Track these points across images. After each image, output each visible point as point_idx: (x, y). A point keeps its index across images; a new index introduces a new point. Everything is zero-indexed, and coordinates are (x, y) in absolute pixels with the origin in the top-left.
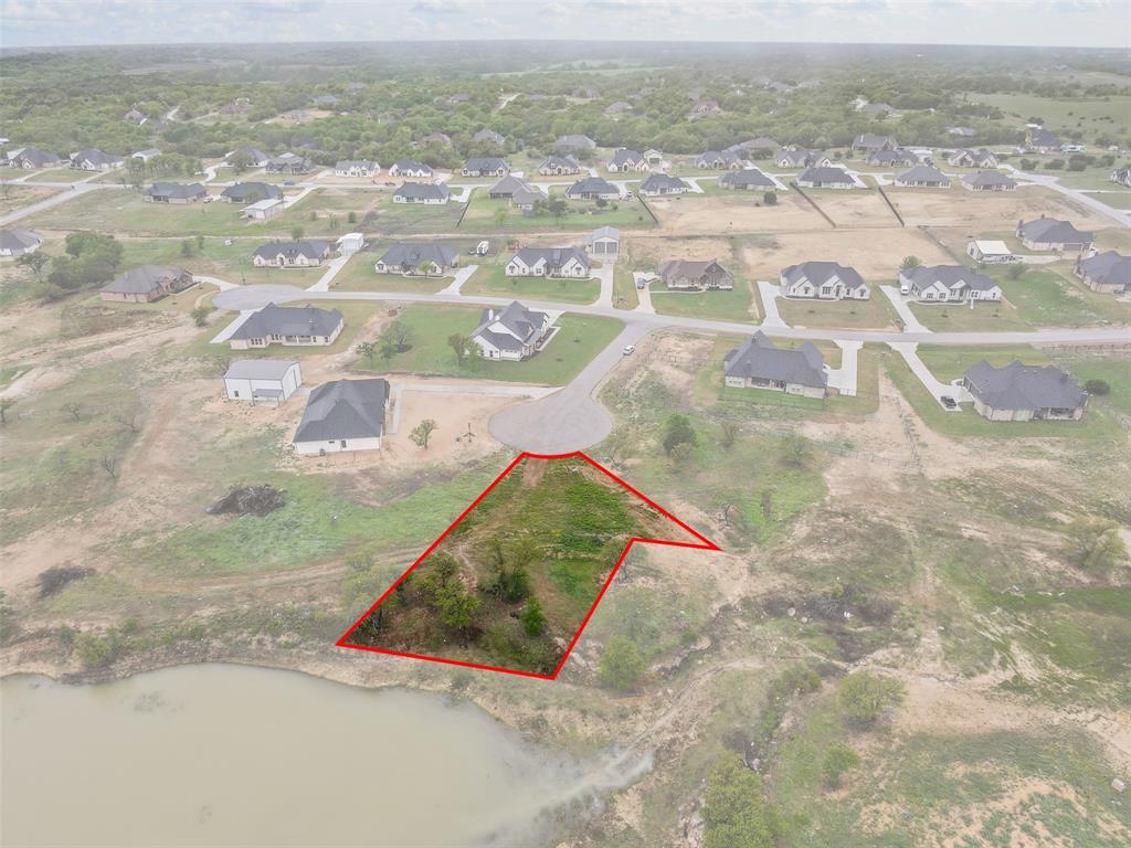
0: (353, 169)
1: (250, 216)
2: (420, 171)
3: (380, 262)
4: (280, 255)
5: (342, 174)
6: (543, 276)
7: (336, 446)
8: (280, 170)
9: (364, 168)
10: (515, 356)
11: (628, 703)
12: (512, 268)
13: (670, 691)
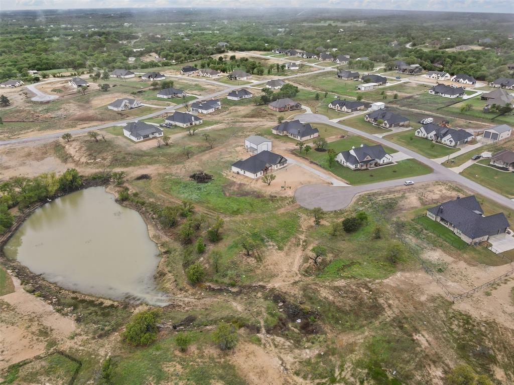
0: (434, 75)
1: (359, 89)
2: (467, 80)
3: (367, 116)
4: (338, 105)
5: (428, 77)
6: (432, 140)
7: (242, 172)
8: (403, 71)
9: (439, 75)
10: (352, 167)
11: (188, 287)
12: (419, 132)
13: (203, 294)
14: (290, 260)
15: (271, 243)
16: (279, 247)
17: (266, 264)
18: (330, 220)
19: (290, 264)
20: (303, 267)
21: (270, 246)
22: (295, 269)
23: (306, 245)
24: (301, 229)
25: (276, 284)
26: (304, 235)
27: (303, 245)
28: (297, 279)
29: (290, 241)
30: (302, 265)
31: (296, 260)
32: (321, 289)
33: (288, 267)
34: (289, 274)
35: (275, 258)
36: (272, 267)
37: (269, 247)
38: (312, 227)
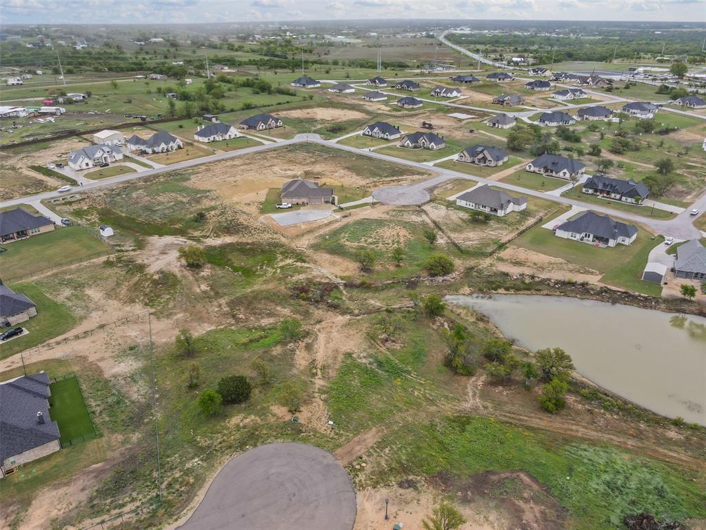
14: (331, 345)
15: (364, 361)
16: (351, 356)
17: (360, 334)
18: (272, 420)
19: (330, 340)
20: (312, 339)
21: (365, 357)
22: (322, 337)
23: (311, 369)
24: (323, 397)
25: (341, 319)
26: (317, 386)
27: (316, 369)
28: (318, 326)
29: (337, 370)
30: (313, 340)
31: (322, 347)
32: (289, 314)
33: (331, 337)
34: (328, 330)
35: (352, 343)
36: (352, 332)
37: (365, 355)
38: (305, 402)
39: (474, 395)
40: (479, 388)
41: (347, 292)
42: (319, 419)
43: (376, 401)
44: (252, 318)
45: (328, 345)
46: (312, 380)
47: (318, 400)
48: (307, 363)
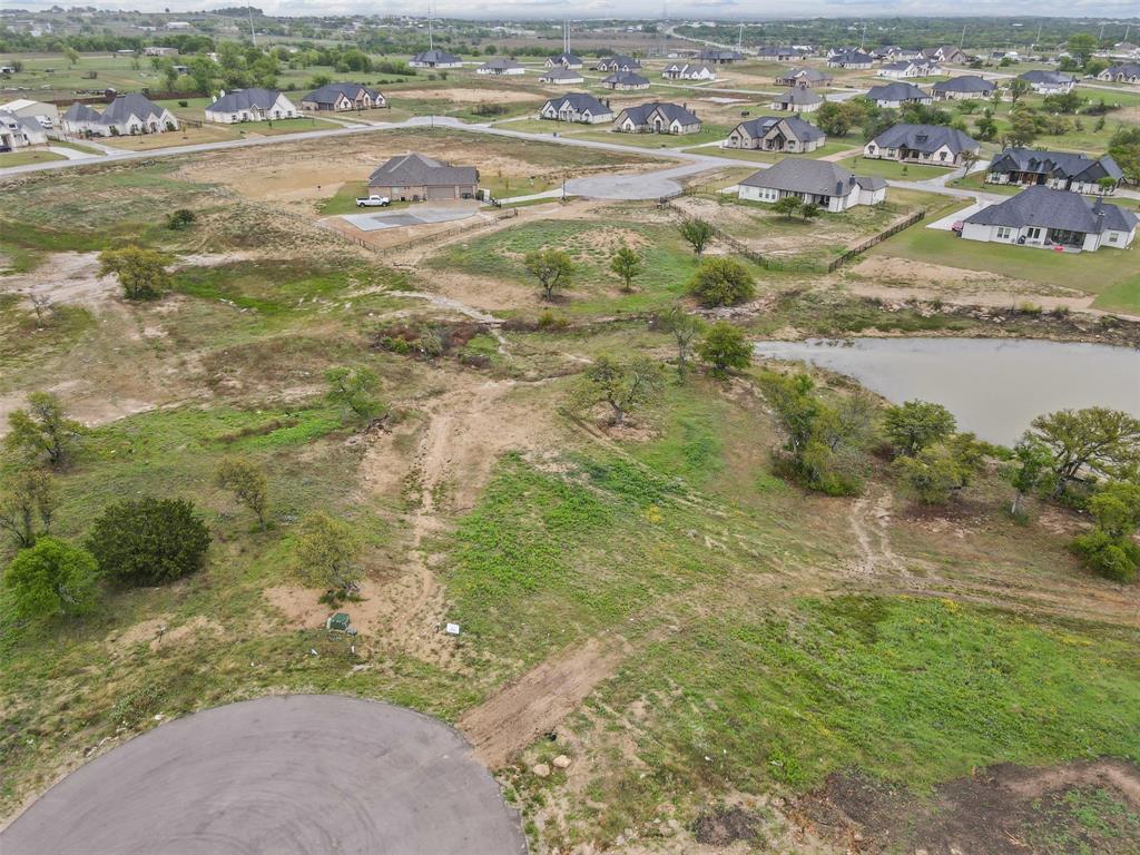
14: (465, 438)
15: (554, 468)
16: (519, 460)
17: (540, 412)
19: (463, 429)
20: (414, 428)
21: (555, 460)
22: (440, 425)
23: (404, 493)
24: (434, 559)
25: (491, 387)
26: (419, 532)
27: (419, 490)
28: (433, 402)
29: (478, 491)
30: (418, 430)
31: (441, 443)
33: (466, 422)
34: (458, 408)
35: (521, 431)
36: (519, 410)
37: (556, 454)
38: (376, 575)
39: (875, 542)
40: (883, 524)
41: (509, 339)
42: (418, 619)
43: (591, 564)
44: (260, 387)
45: (456, 439)
46: (407, 517)
47: (418, 567)
48: (396, 478)
